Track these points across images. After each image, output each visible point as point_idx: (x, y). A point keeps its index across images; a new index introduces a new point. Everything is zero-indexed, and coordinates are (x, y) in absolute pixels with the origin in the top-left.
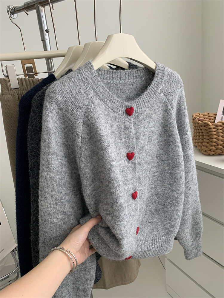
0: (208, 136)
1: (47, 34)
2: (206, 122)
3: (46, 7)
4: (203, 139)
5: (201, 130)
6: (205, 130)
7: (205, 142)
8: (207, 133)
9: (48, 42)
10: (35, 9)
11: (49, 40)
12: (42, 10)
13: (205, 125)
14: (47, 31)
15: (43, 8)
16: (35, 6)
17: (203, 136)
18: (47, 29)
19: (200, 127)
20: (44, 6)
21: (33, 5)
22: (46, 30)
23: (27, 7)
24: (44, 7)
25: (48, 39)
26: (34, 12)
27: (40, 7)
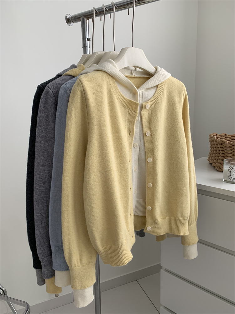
0: (224, 154)
1: (88, 42)
2: (223, 140)
3: (90, 20)
4: (219, 157)
5: (219, 147)
6: (222, 148)
7: (220, 159)
8: (223, 151)
9: (88, 49)
10: (81, 21)
11: (89, 47)
13: (222, 143)
14: (88, 40)
15: (87, 21)
16: (81, 19)
17: (219, 154)
18: (88, 37)
19: (217, 145)
20: (88, 19)
21: (79, 18)
23: (75, 19)
27: (85, 19)
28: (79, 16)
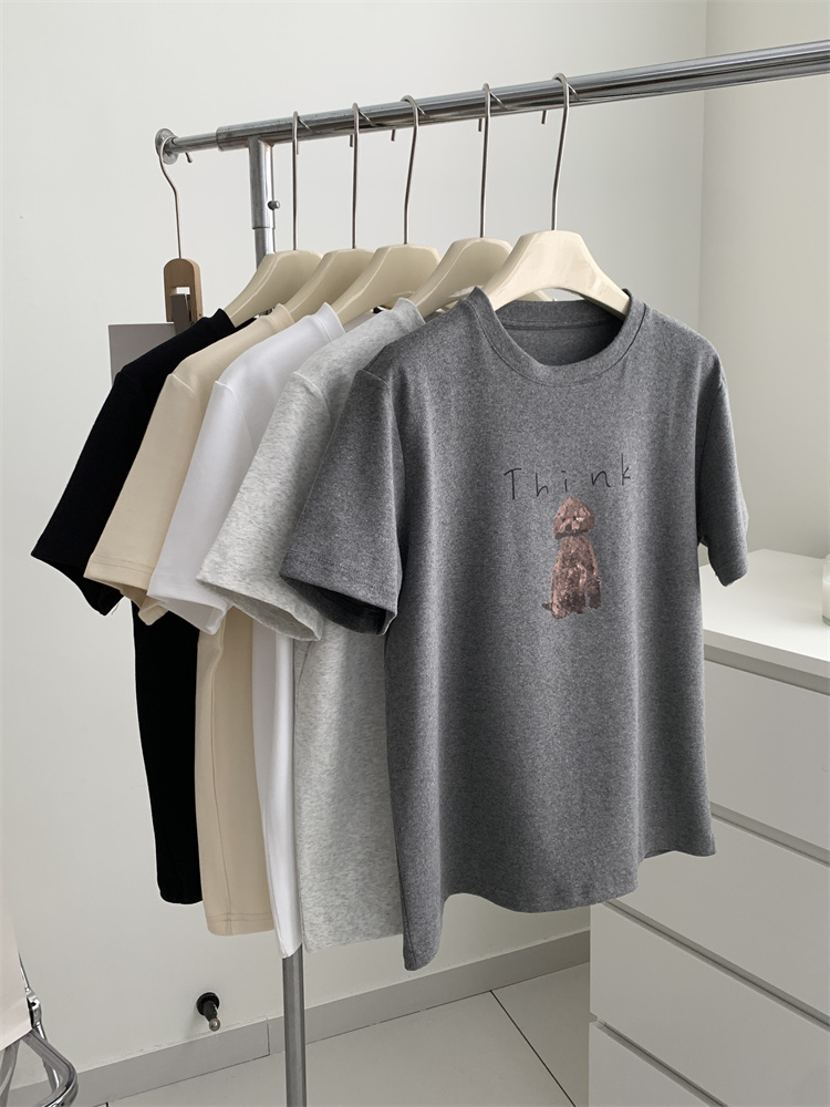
1: (271, 212)
3: (277, 147)
9: (269, 233)
10: (248, 146)
11: (274, 229)
12: (266, 151)
14: (272, 206)
15: (269, 148)
16: (251, 141)
18: (270, 199)
20: (271, 143)
21: (245, 138)
22: (269, 204)
23: (228, 140)
24: (272, 146)
25: (272, 226)
26: (242, 155)
27: (263, 145)
28: (243, 131)
